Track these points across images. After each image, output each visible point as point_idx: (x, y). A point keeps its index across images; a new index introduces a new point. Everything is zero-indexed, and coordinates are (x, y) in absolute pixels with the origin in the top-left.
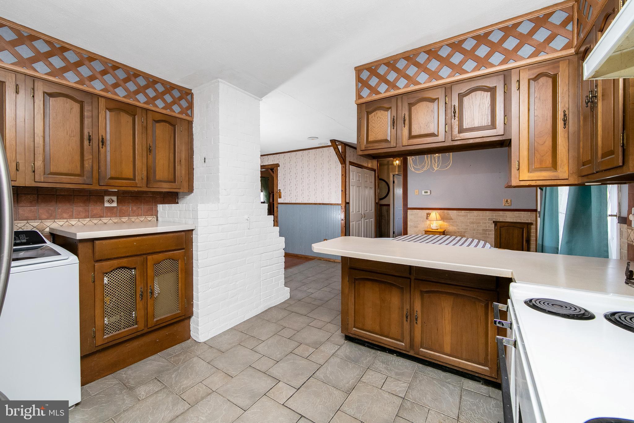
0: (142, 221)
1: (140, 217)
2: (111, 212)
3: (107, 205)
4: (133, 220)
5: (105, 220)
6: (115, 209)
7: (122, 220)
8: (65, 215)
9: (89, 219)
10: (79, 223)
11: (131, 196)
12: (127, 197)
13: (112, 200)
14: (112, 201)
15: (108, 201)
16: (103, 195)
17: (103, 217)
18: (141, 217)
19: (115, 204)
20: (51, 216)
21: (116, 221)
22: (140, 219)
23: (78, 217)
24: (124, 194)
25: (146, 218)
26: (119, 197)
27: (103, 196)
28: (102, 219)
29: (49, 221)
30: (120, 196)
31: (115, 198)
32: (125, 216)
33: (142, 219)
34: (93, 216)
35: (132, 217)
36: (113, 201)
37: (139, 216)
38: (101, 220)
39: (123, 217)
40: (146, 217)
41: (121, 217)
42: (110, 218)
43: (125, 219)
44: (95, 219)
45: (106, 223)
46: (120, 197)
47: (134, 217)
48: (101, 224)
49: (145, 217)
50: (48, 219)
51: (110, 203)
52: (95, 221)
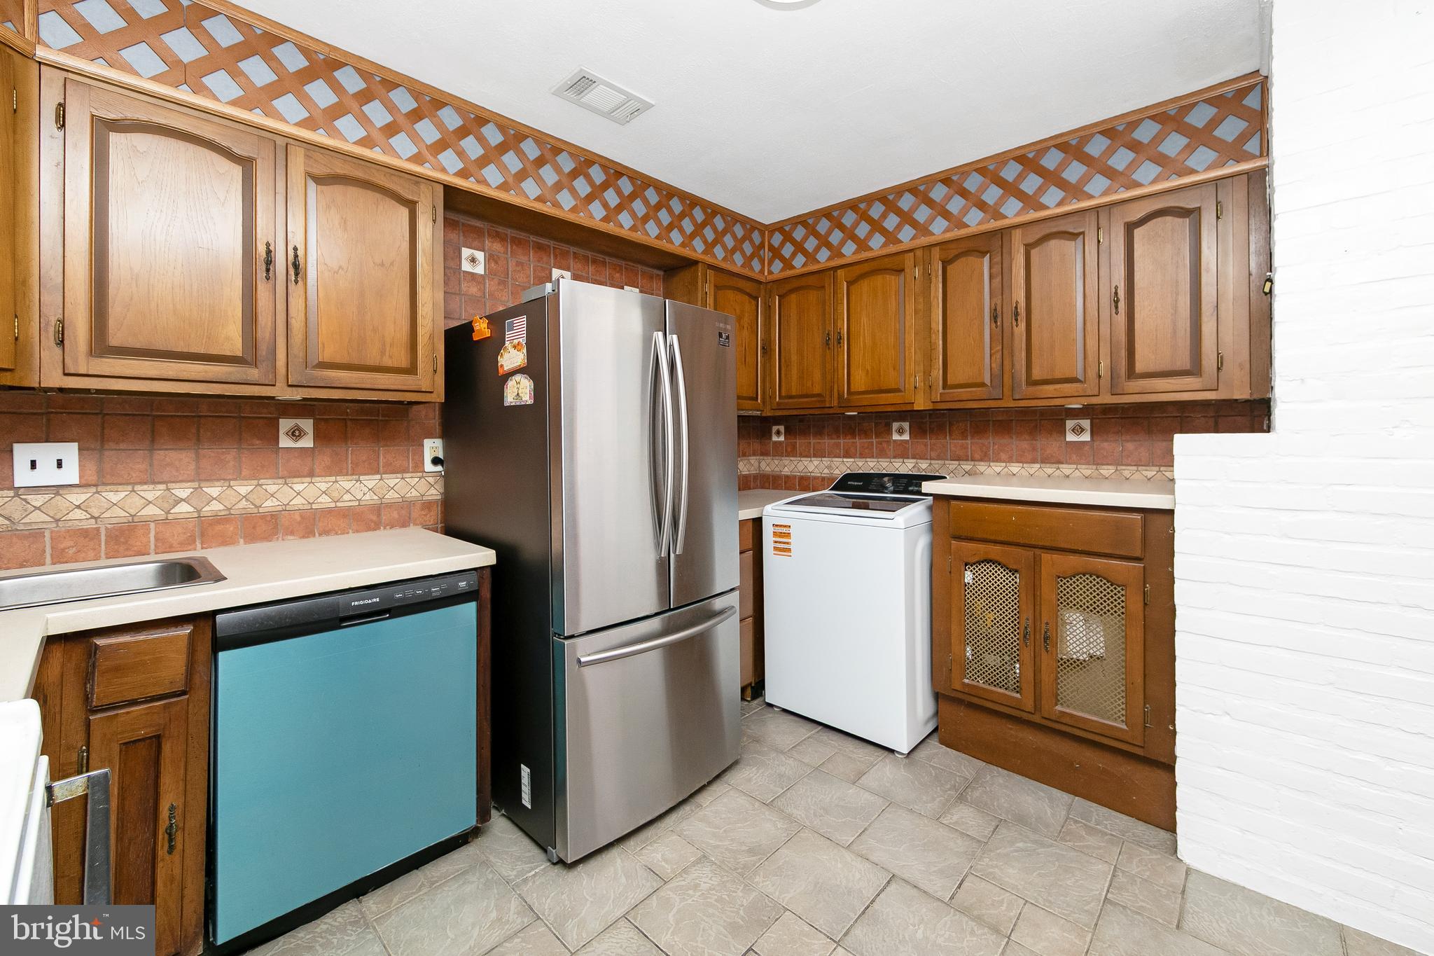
0: (1149, 479)
1: (1144, 468)
2: (1077, 453)
3: (1071, 437)
4: (1127, 473)
5: (1067, 469)
6: (1087, 448)
7: (1101, 471)
8: (1003, 456)
9: (1038, 466)
10: (1024, 472)
11: (1122, 418)
12: (1113, 420)
13: (1081, 428)
14: (1079, 430)
15: (1073, 430)
16: (1064, 417)
17: (1063, 463)
18: (1148, 468)
19: (1086, 437)
20: (985, 456)
21: (1087, 472)
22: (1144, 473)
23: (1020, 460)
24: (1104, 415)
25: (1159, 471)
26: (1094, 420)
27: (1062, 419)
28: (1061, 466)
29: (983, 463)
30: (1098, 418)
31: (1086, 423)
32: (1108, 464)
33: (1150, 474)
34: (1045, 460)
35: (1124, 467)
36: (1082, 430)
37: (1142, 466)
38: (1058, 468)
39: (1104, 465)
40: (1162, 469)
41: (1098, 464)
42: (1075, 466)
43: (1107, 471)
44: (1048, 465)
45: (1068, 476)
46: (1097, 420)
47: (1128, 467)
48: (1059, 477)
49: (1157, 468)
50: (981, 460)
51: (1078, 434)
52: (1049, 470)
